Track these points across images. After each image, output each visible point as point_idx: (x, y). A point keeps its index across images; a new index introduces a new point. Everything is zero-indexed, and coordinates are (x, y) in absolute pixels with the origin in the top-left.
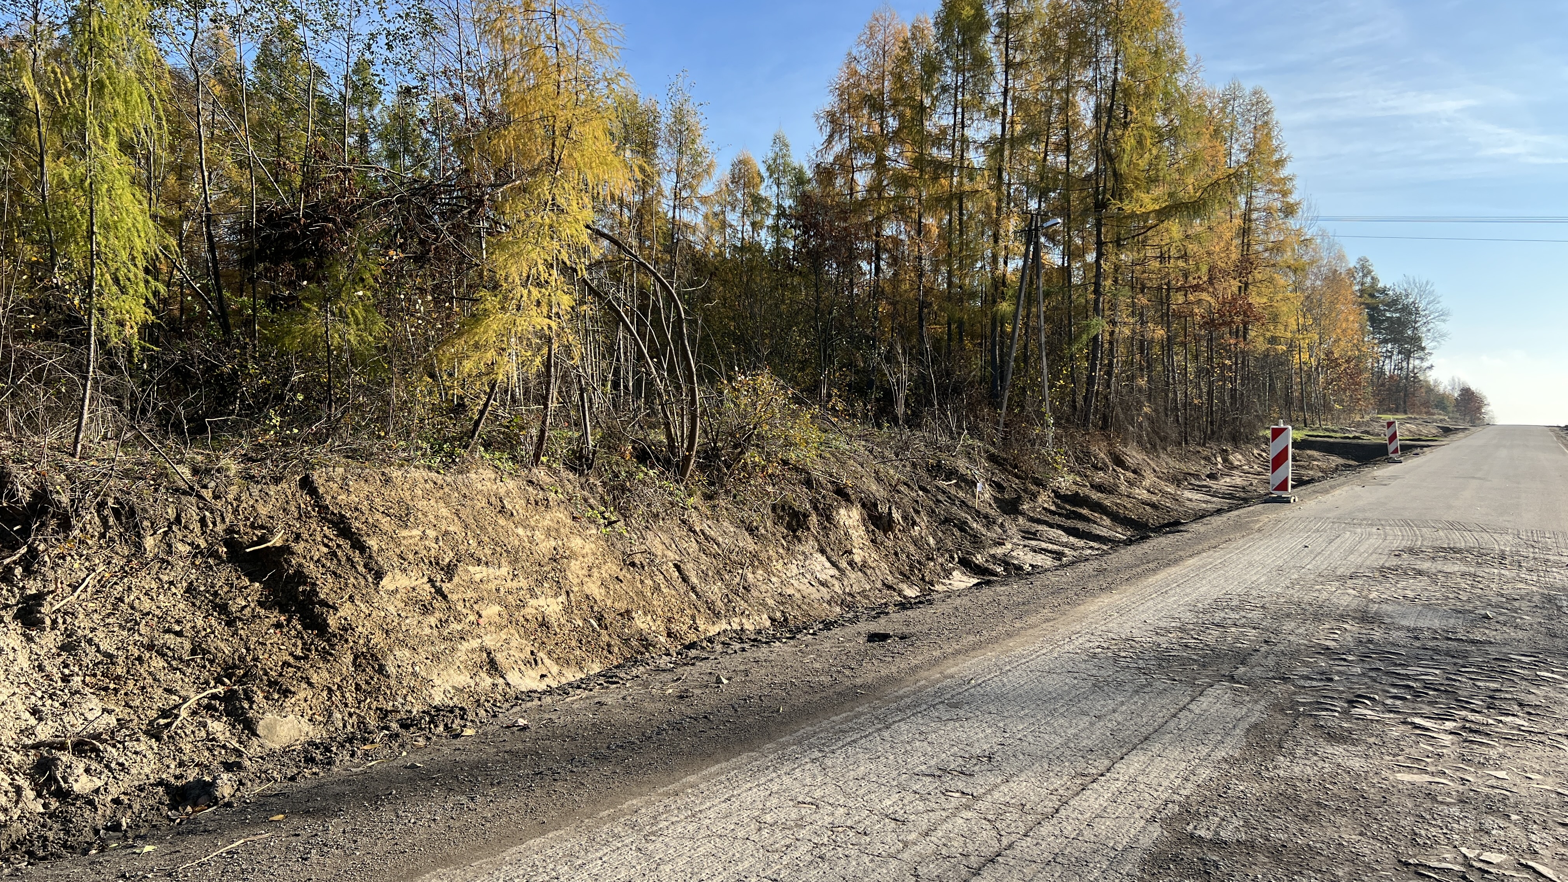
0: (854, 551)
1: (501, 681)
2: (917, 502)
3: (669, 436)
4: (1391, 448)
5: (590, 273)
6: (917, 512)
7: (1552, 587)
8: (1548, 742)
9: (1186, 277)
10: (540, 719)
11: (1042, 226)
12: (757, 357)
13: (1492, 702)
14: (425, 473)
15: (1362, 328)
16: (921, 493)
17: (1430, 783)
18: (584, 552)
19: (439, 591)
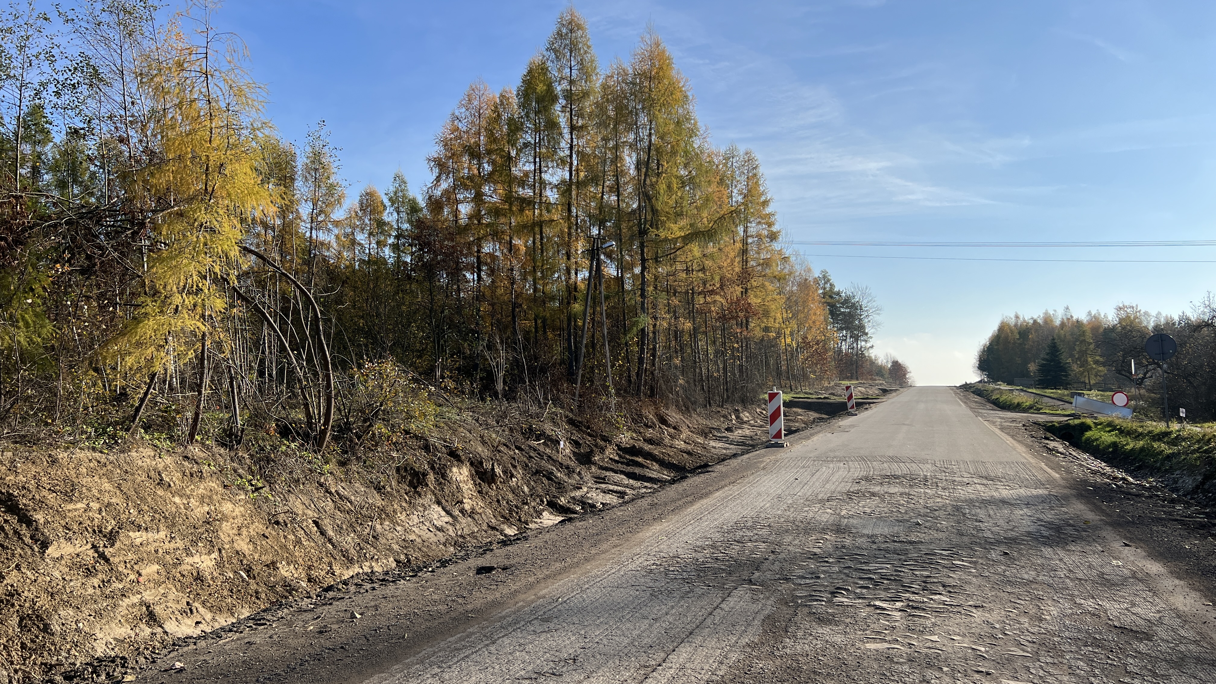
0: (465, 501)
1: (159, 630)
2: (514, 458)
3: (309, 416)
4: (849, 405)
5: (239, 282)
6: (515, 467)
7: (958, 500)
8: (963, 612)
9: (704, 284)
10: (196, 661)
11: (601, 247)
12: (383, 348)
13: (926, 586)
14: (89, 454)
15: (825, 320)
16: (517, 451)
17: (888, 648)
18: (234, 514)
19: (102, 556)
